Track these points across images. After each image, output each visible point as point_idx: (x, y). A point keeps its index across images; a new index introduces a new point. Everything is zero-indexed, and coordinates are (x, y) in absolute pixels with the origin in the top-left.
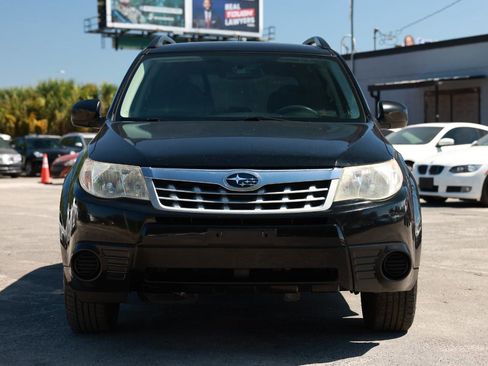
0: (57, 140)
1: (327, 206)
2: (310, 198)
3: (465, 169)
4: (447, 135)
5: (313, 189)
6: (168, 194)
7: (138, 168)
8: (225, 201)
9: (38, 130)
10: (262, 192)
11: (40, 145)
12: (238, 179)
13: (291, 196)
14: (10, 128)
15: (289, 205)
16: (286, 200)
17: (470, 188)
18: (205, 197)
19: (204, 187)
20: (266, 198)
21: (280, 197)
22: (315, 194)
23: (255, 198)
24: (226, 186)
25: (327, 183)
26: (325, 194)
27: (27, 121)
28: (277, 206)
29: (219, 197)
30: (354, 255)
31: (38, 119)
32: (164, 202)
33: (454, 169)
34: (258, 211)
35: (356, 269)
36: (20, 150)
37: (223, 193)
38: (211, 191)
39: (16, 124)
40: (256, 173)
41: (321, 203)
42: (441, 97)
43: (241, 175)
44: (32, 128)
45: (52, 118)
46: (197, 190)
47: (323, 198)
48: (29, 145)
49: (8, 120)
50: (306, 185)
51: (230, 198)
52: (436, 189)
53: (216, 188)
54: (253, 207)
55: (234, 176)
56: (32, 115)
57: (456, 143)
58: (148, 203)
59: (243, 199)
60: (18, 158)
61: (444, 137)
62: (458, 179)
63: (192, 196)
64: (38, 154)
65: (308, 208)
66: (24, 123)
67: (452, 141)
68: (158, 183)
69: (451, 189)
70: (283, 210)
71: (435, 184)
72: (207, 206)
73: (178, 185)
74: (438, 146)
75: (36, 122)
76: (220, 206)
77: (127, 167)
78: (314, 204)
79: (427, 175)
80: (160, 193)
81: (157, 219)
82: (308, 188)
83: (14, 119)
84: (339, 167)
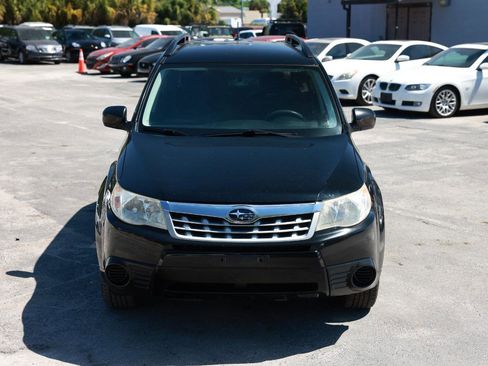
0: (90, 30)
1: (310, 235)
2: (297, 228)
3: (418, 87)
4: (404, 53)
5: (299, 221)
6: (181, 225)
7: (158, 201)
8: (228, 231)
9: (74, 20)
10: (258, 224)
11: (76, 36)
12: (238, 213)
13: (281, 227)
14: (53, 16)
15: (280, 235)
16: (277, 230)
17: (421, 103)
18: (212, 228)
19: (211, 219)
20: (261, 229)
21: (272, 228)
22: (301, 225)
23: (252, 229)
24: (229, 219)
25: (310, 216)
26: (308, 225)
27: (65, 10)
28: (270, 236)
29: (222, 228)
30: (331, 273)
31: (74, 9)
32: (179, 231)
33: (409, 88)
34: (254, 240)
35: (332, 278)
36: (61, 41)
37: (226, 224)
38: (217, 224)
39: (57, 13)
40: (253, 208)
41: (305, 232)
42: (400, 10)
43: (241, 210)
44: (69, 17)
45: (85, 8)
46: (206, 222)
47: (306, 228)
48: (67, 36)
49: (50, 10)
50: (293, 218)
51: (233, 229)
52: (393, 102)
53: (221, 220)
54: (250, 236)
55: (235, 211)
56: (70, 5)
57: (411, 59)
58: (166, 232)
59: (242, 231)
60: (59, 48)
61: (401, 54)
62: (412, 95)
63: (201, 227)
64: (75, 44)
65: (295, 237)
66: (62, 11)
67: (408, 57)
68: (174, 215)
69: (405, 103)
70: (275, 239)
71: (394, 98)
72: (213, 235)
73: (190, 217)
74: (397, 62)
75: (72, 11)
76: (223, 236)
77: (149, 199)
78: (300, 233)
79: (387, 91)
80: (176, 224)
81: (174, 246)
82: (294, 220)
83: (54, 8)
84: (320, 201)
